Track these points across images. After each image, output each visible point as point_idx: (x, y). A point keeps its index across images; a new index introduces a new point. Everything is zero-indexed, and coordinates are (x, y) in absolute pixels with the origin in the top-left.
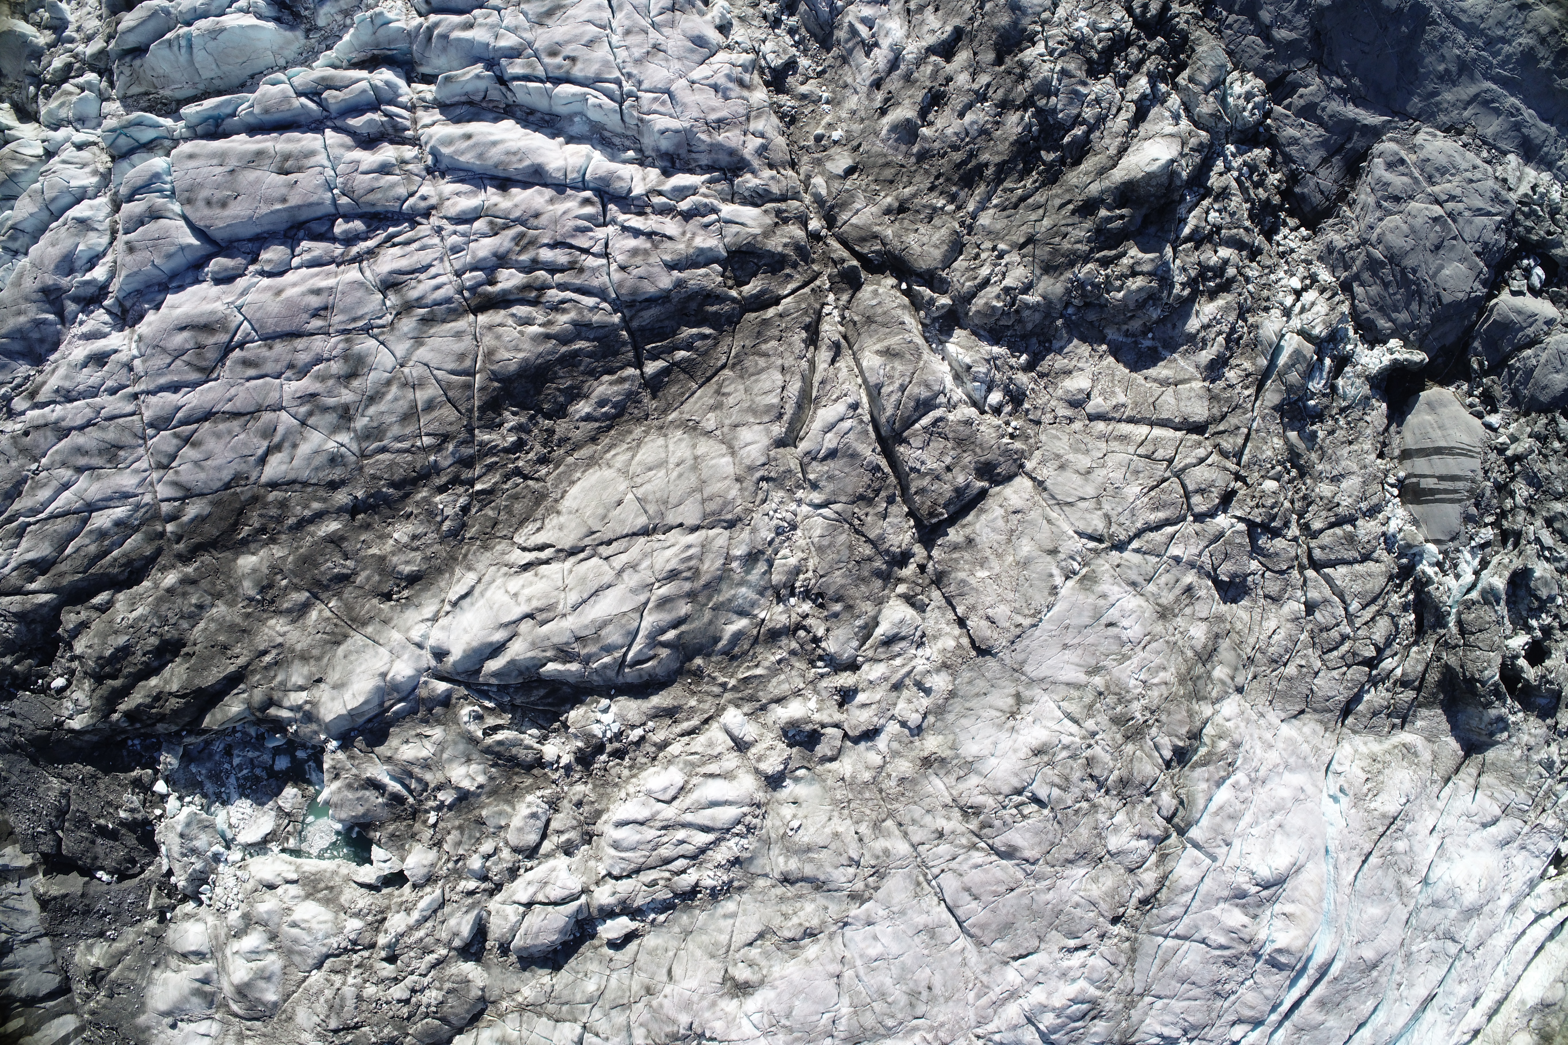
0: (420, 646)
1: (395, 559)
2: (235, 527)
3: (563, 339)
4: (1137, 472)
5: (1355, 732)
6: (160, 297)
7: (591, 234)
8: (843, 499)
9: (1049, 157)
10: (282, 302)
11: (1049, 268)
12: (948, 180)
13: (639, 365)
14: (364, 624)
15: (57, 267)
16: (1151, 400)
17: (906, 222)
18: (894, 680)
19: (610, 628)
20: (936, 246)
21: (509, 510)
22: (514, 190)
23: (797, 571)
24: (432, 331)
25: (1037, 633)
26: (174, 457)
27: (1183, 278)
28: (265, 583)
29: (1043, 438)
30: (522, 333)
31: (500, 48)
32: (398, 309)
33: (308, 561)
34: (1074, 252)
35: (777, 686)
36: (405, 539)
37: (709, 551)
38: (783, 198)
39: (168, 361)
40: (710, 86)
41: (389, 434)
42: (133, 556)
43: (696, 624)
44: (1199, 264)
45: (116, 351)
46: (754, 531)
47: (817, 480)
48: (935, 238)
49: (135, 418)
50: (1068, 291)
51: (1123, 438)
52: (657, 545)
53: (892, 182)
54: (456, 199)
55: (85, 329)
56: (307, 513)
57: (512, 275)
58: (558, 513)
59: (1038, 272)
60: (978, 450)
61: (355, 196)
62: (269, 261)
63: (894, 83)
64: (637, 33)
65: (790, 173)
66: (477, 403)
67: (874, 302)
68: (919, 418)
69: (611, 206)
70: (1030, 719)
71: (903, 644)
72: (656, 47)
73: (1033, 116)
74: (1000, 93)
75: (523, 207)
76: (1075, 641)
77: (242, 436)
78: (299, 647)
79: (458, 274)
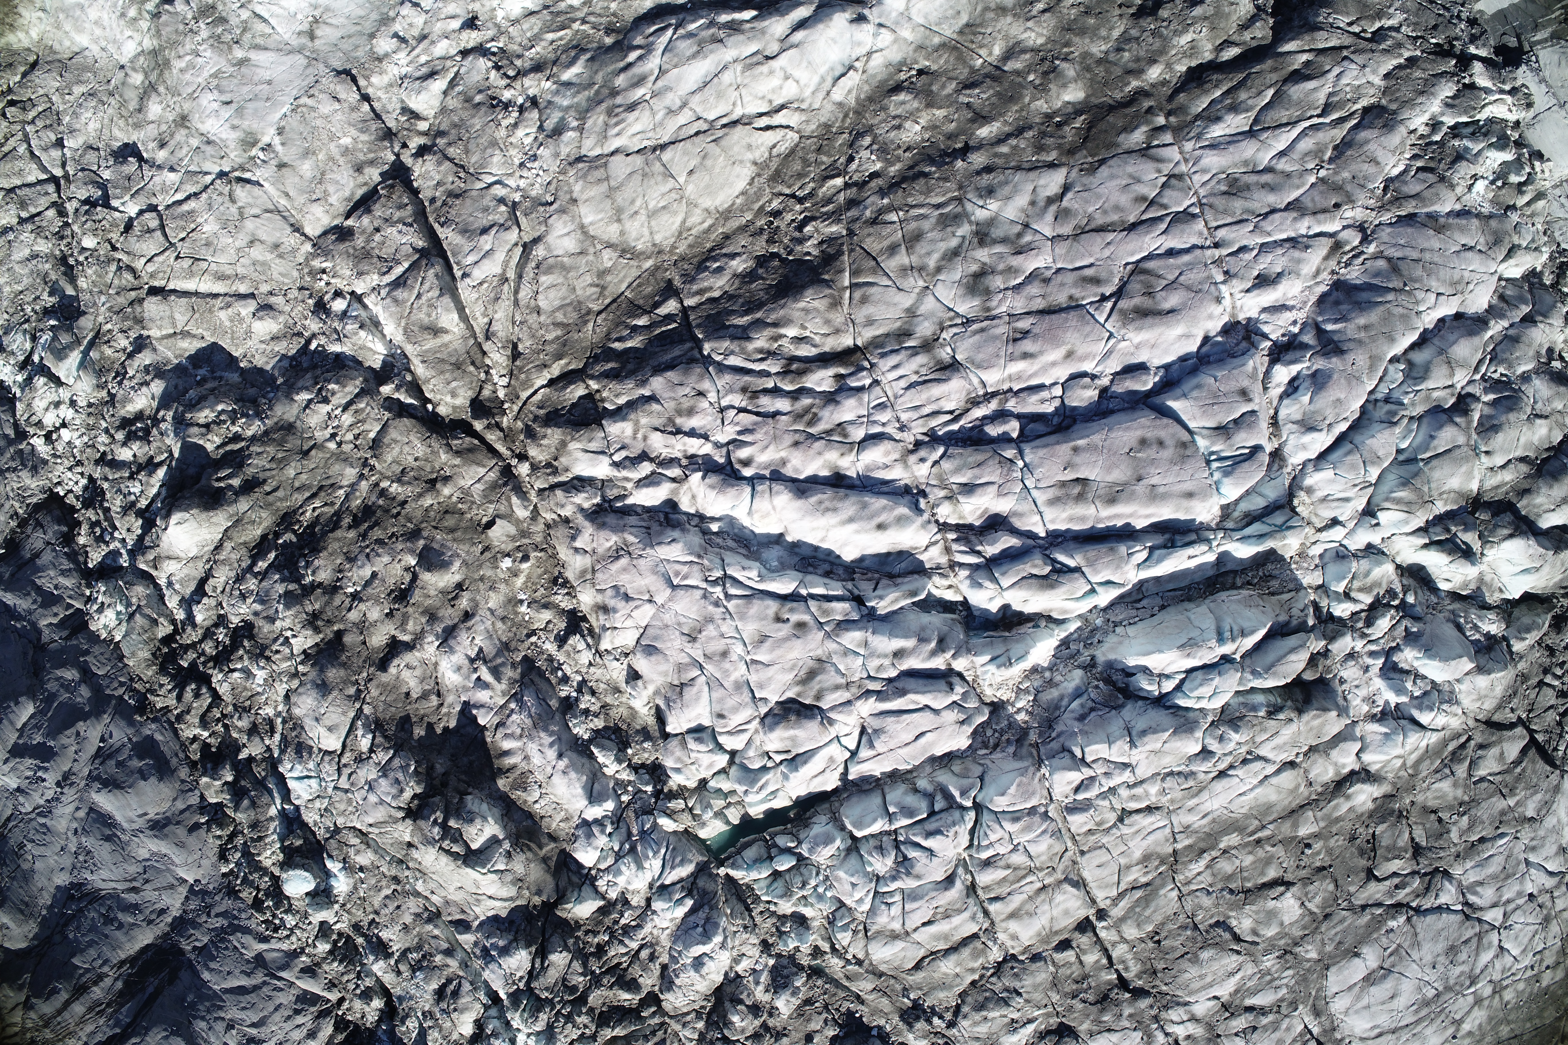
0: (880, 25)
1: (916, 104)
2: (1090, 126)
3: (760, 324)
4: (208, 244)
5: (29, 50)
6: (1205, 349)
7: (738, 428)
8: (474, 193)
9: (288, 537)
10: (1064, 343)
11: (288, 428)
12: (387, 511)
13: (685, 310)
14: (943, 45)
15: (1330, 377)
16: (197, 315)
17: (428, 469)
18: (426, 42)
19: (689, 53)
20: (395, 441)
21: (806, 163)
22: (825, 473)
23: (515, 125)
24: (898, 324)
25: (295, 92)
26: (1164, 185)
27: (163, 426)
28: (1052, 76)
29: (295, 274)
30: (803, 327)
31: (860, 629)
32: (937, 344)
33: (1009, 98)
34: (264, 443)
35: (533, 25)
36: (908, 124)
37: (599, 134)
38: (553, 487)
39: (1182, 279)
40: (633, 599)
41: (933, 220)
42: (1197, 91)
43: (610, 69)
44: (149, 442)
45: (1248, 291)
46: (557, 155)
47: (498, 206)
48: (397, 450)
49: (1215, 224)
50: (270, 408)
51: (221, 277)
52: (650, 135)
53: (446, 512)
54: (887, 460)
55: (1289, 316)
56: (1013, 142)
57: (819, 384)
58: (755, 163)
59: (298, 423)
60: (351, 251)
61: (997, 458)
62: (1085, 387)
63: (449, 615)
64: (714, 654)
65: (549, 516)
66: (846, 258)
67: (454, 384)
68: (405, 273)
69: (722, 460)
70: (300, 16)
71: (418, 74)
72: (693, 639)
73: (303, 576)
74: (337, 601)
75: (812, 452)
76: (260, 87)
77: (1091, 209)
78: (1009, 19)
79: (876, 382)
